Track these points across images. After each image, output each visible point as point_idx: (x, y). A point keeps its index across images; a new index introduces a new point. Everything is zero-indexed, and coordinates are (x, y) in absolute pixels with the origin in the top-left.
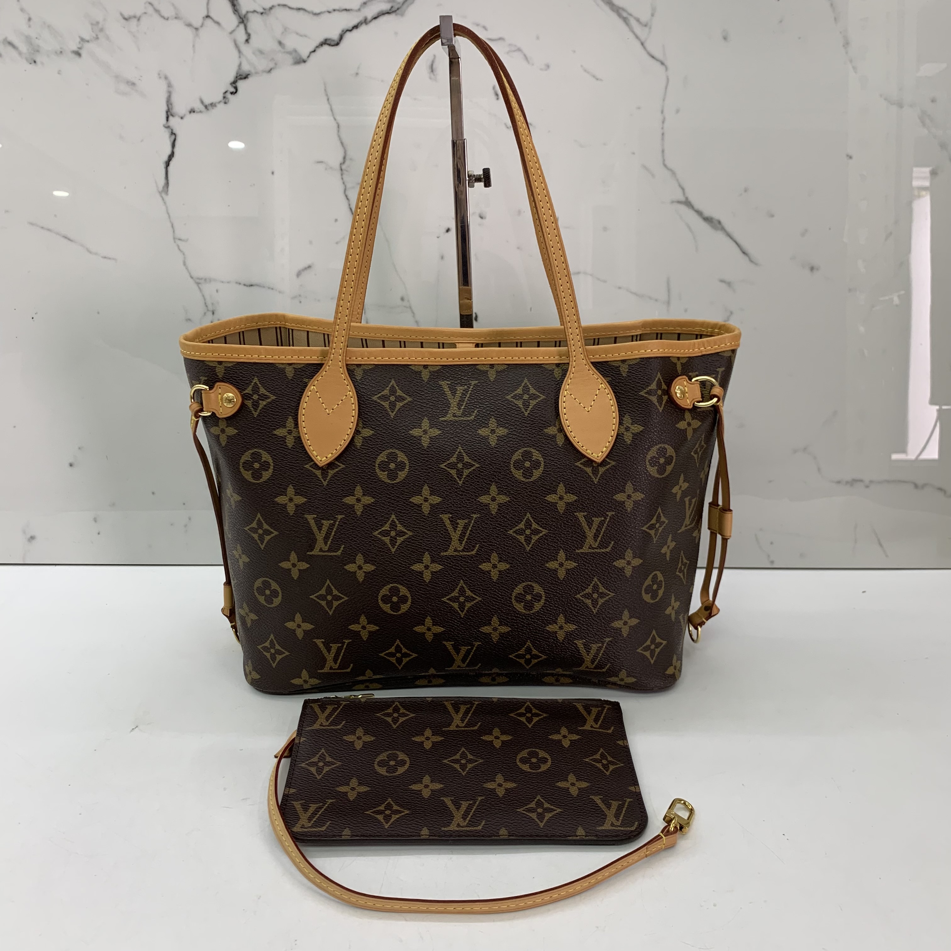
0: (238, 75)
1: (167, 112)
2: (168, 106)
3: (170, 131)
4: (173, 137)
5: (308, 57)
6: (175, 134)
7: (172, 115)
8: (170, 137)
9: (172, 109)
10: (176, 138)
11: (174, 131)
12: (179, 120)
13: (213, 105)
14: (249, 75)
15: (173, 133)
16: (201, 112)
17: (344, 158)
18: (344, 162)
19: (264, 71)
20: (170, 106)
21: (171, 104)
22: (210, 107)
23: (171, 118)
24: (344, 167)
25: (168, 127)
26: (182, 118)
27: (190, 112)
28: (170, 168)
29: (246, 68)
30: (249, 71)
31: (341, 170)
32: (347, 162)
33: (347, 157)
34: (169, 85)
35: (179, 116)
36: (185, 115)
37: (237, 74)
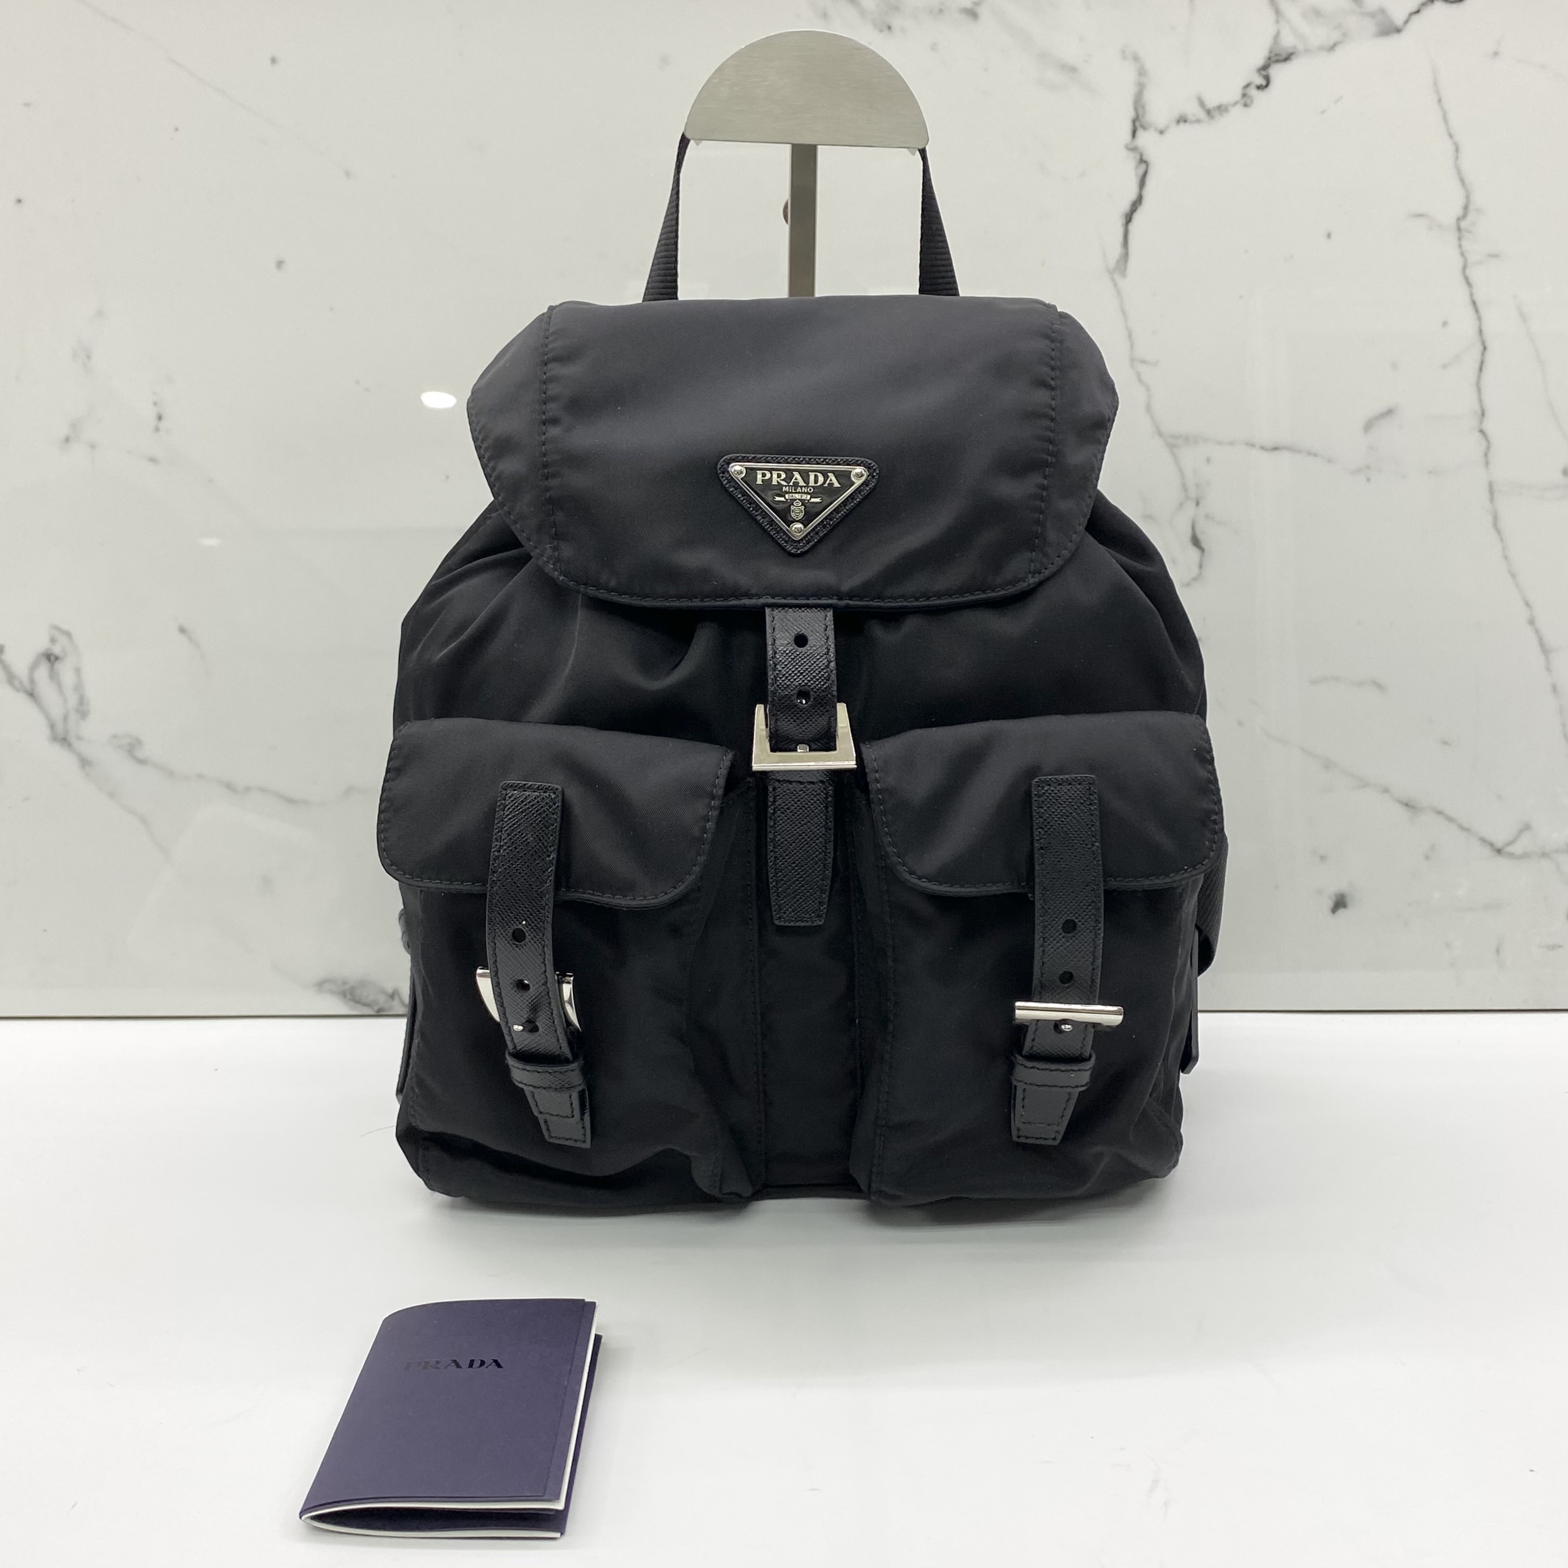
0: (1273, 55)
1: (1134, 122)
2: (1136, 109)
3: (1138, 157)
4: (1143, 167)
5: (1406, 22)
6: (1145, 162)
7: (1144, 128)
8: (1137, 168)
9: (1144, 115)
10: (1149, 171)
11: (1145, 158)
12: (1157, 135)
13: (1222, 109)
14: (1292, 54)
15: (1142, 161)
16: (1198, 121)
17: (1466, 208)
18: (1465, 216)
19: (1321, 48)
20: (1140, 111)
21: (1143, 107)
22: (1216, 113)
23: (1140, 133)
24: (1463, 224)
25: (1133, 149)
26: (1161, 132)
27: (1178, 122)
28: (1133, 227)
29: (1288, 41)
30: (1295, 47)
31: (1459, 229)
32: (1471, 217)
33: (1471, 207)
34: (1142, 72)
35: (1156, 129)
36: (1167, 127)
37: (1271, 52)
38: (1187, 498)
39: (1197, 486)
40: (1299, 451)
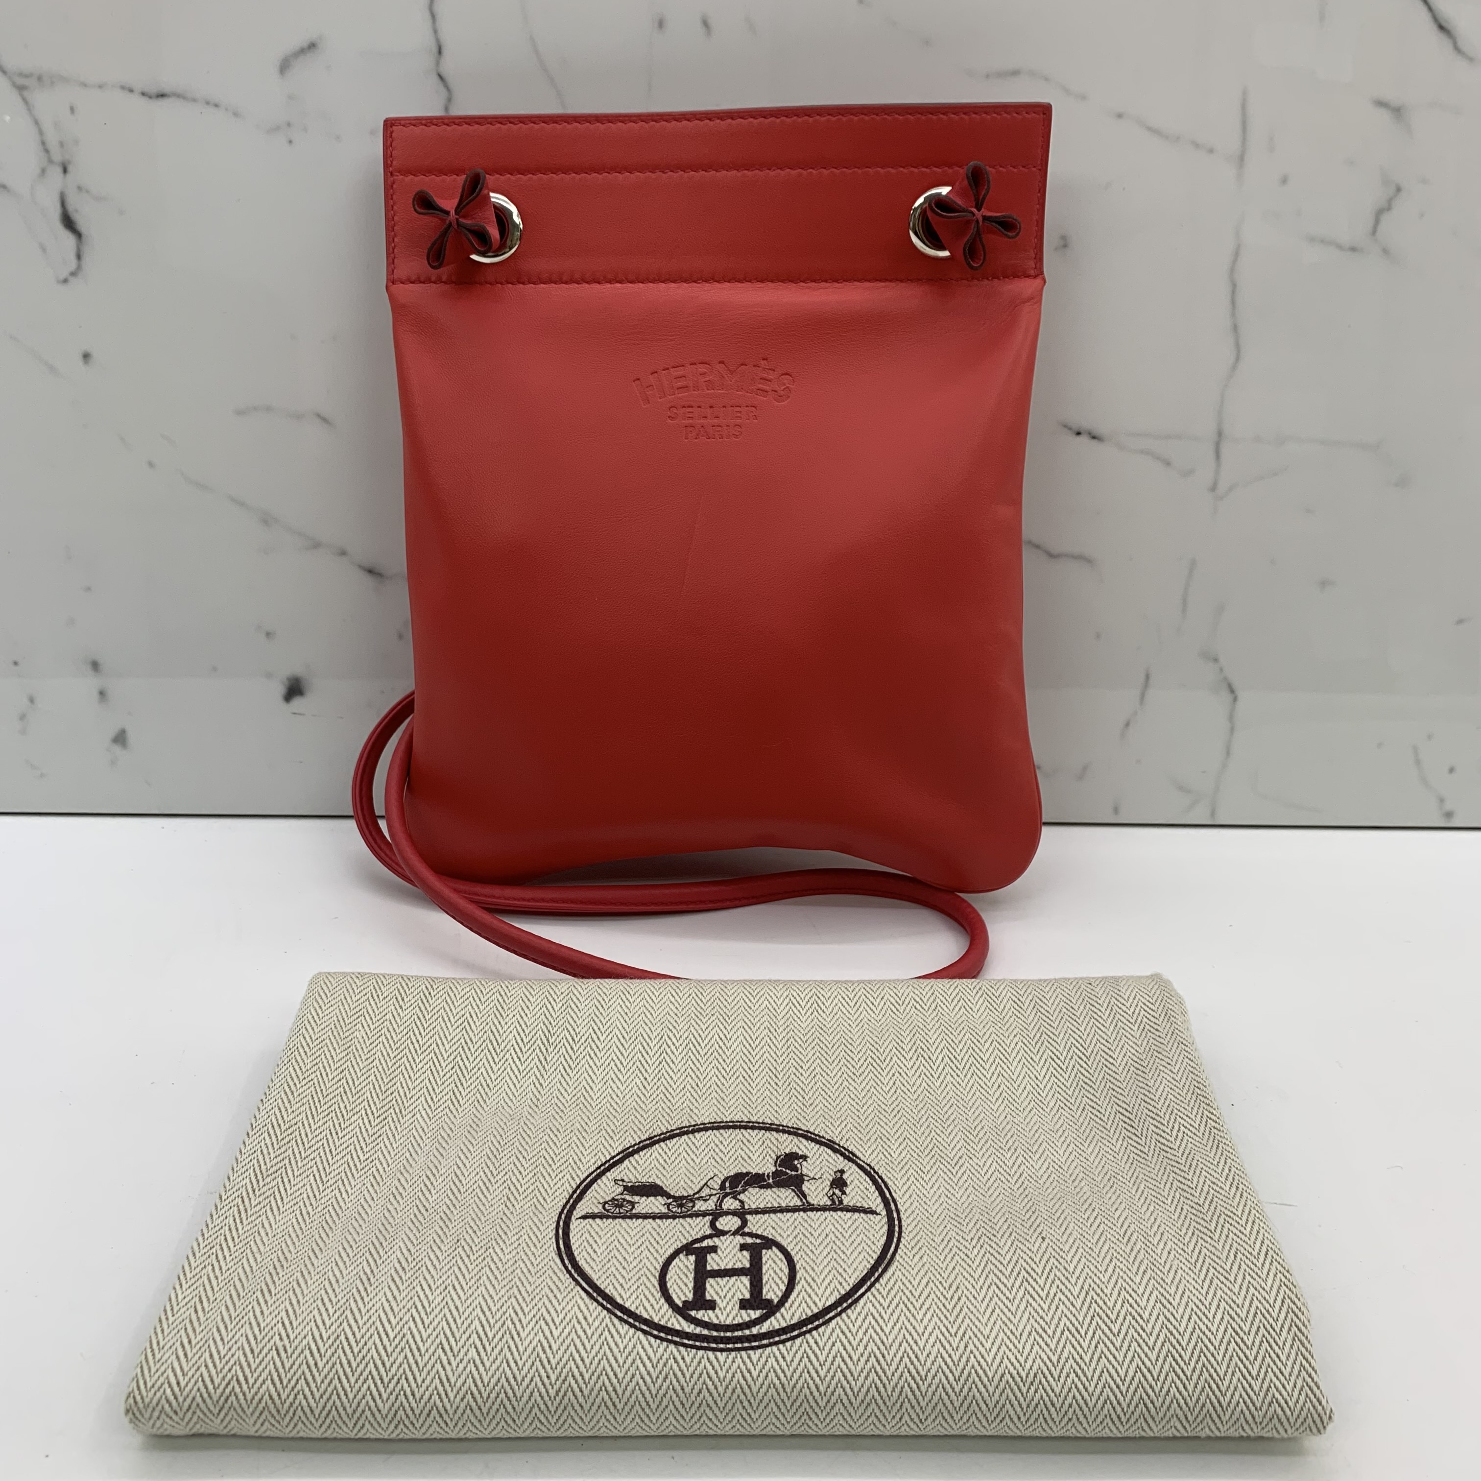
38: (50, 161)
39: (61, 145)
40: (194, 100)
